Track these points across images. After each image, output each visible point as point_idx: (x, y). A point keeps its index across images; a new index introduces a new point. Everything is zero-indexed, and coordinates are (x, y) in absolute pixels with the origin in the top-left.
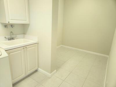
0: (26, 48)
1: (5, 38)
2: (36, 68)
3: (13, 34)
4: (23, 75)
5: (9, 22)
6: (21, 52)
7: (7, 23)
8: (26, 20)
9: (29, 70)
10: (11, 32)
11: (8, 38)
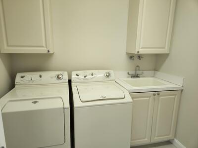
0: (159, 94)
1: (128, 73)
2: (170, 136)
3: (139, 70)
4: (146, 139)
5: (138, 52)
6: (149, 99)
7: (136, 53)
8: (164, 48)
9: (156, 135)
10: (138, 66)
11: (132, 75)
